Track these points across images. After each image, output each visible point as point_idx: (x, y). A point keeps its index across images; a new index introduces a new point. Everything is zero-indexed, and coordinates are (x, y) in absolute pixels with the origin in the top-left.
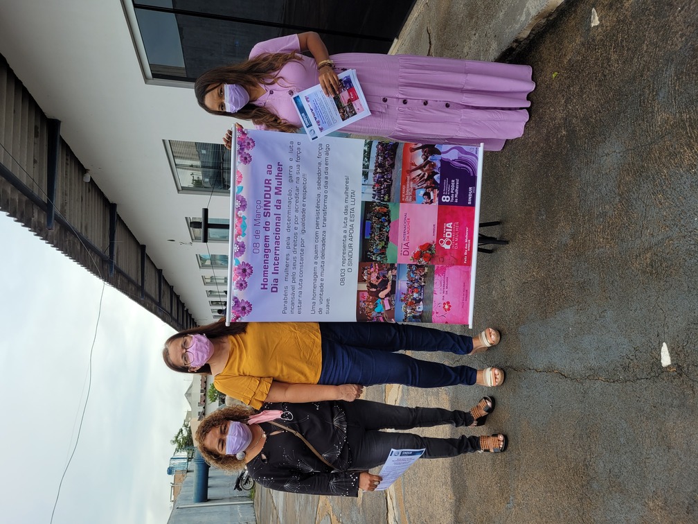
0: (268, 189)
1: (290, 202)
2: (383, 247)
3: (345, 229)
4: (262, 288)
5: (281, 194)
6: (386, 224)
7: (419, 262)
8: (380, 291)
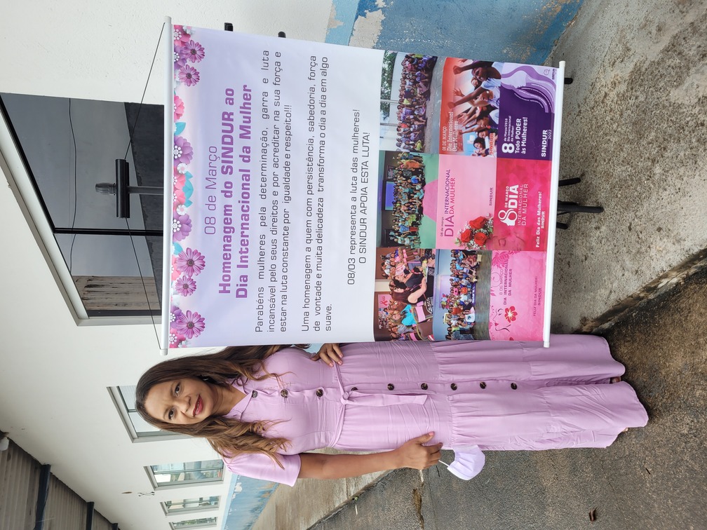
0: (229, 128)
1: (265, 151)
2: (414, 223)
3: (354, 195)
4: (220, 292)
5: (249, 138)
6: (418, 187)
7: (469, 246)
8: (409, 293)
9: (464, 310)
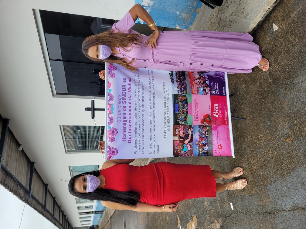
0: (124, 90)
1: (136, 96)
2: (185, 117)
3: (165, 108)
4: (123, 141)
5: (131, 92)
6: (186, 105)
7: (204, 124)
8: (185, 140)
9: (204, 146)
